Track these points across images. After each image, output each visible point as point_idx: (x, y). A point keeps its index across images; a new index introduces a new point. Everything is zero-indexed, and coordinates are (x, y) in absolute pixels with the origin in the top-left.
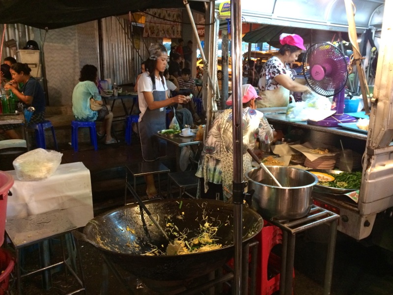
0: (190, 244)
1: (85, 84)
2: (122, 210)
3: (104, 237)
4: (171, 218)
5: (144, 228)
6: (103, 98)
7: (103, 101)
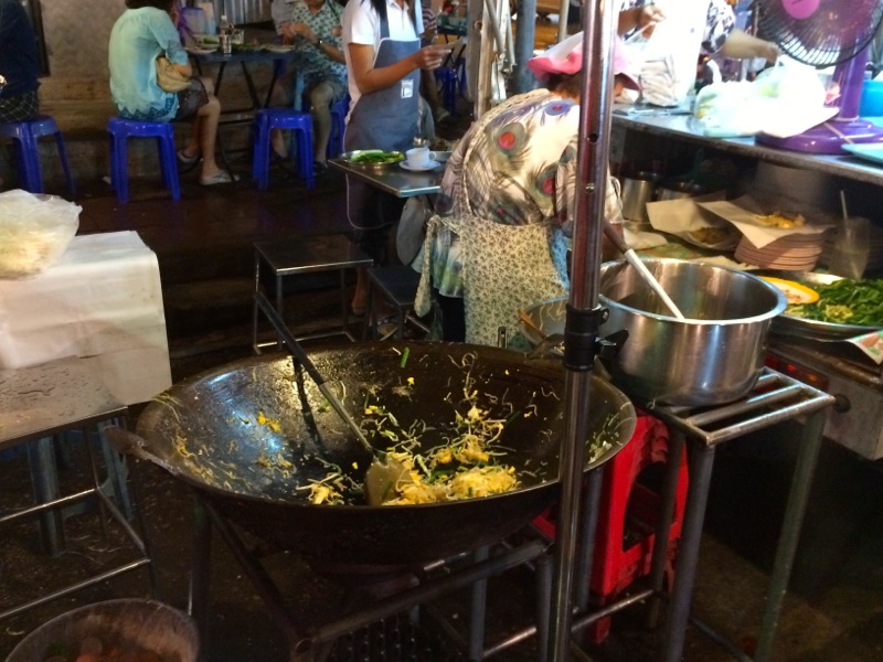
0: (427, 464)
1: (142, 16)
2: (245, 367)
3: (196, 442)
4: (379, 393)
5: (305, 417)
6: (191, 56)
7: (193, 67)
